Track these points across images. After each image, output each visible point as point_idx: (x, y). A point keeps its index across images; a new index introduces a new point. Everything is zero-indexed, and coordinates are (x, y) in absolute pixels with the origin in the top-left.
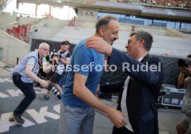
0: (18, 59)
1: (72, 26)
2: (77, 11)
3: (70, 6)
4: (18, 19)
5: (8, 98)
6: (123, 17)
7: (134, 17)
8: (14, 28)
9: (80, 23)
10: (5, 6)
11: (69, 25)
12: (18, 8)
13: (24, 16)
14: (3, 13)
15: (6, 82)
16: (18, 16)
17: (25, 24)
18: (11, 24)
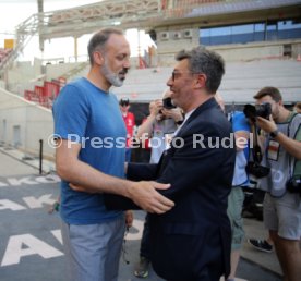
0: (41, 141)
1: (147, 66)
2: (153, 36)
3: (140, 27)
4: (43, 70)
5: (22, 211)
6: (260, 28)
7: (289, 23)
8: (37, 87)
9: (163, 60)
10: (21, 50)
11: (140, 67)
12: (42, 50)
13: (53, 63)
14: (19, 64)
15: (23, 184)
16: (44, 64)
17: (56, 77)
18: (33, 80)
